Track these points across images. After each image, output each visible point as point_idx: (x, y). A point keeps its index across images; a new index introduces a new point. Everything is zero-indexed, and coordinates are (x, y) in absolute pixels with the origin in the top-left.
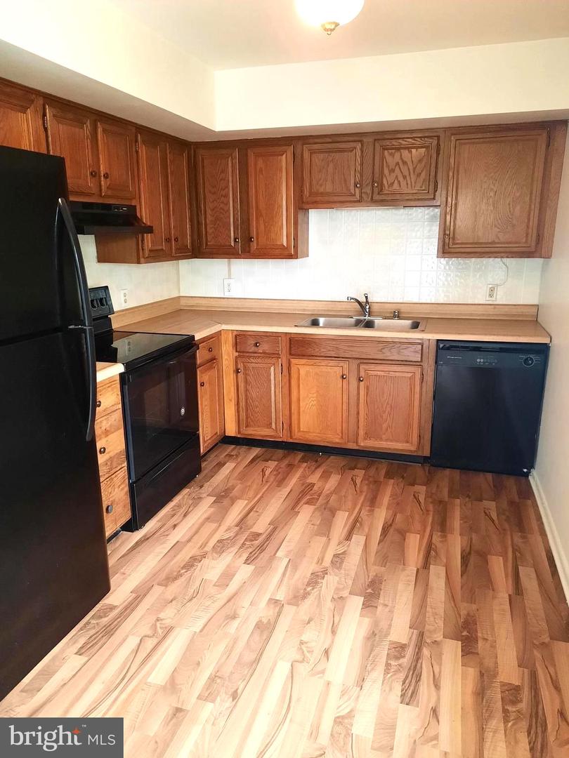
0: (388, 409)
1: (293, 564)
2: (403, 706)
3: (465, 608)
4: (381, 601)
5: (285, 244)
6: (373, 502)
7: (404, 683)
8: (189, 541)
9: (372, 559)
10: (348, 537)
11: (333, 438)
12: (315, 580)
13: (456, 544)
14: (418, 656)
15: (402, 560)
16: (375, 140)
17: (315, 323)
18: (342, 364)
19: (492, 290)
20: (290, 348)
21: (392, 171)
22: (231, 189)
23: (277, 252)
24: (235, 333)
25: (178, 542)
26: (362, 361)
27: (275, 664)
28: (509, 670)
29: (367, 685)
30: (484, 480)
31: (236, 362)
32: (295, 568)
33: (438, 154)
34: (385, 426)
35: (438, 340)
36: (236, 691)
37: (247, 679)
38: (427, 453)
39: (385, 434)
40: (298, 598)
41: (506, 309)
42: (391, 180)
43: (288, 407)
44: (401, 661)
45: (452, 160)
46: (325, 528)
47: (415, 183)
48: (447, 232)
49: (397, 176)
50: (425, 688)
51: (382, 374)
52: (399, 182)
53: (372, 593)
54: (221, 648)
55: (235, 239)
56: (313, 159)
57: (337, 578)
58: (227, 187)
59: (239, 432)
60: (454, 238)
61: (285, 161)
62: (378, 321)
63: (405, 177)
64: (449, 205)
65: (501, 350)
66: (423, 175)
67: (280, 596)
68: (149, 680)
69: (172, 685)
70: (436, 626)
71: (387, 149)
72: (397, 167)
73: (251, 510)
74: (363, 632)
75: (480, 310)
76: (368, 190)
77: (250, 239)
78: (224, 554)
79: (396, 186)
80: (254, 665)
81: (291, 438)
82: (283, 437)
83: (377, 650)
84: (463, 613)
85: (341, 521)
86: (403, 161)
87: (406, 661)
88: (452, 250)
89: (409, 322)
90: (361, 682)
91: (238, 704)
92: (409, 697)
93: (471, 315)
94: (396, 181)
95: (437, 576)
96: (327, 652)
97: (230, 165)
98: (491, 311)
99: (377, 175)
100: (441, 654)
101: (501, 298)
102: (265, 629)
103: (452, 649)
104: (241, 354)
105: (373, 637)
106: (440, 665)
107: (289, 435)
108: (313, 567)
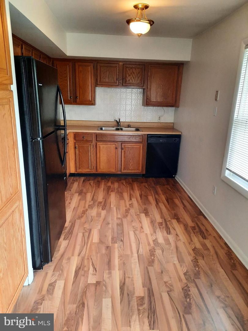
0: (132, 158)
1: (118, 208)
2: (168, 235)
3: (173, 212)
4: (150, 214)
5: (91, 100)
6: (132, 189)
7: (166, 230)
8: (78, 206)
9: (141, 204)
10: (131, 199)
11: (113, 171)
12: (127, 211)
13: (163, 198)
14: (166, 225)
15: (150, 203)
16: (123, 64)
17: (101, 129)
18: (116, 144)
19: (159, 117)
20: (96, 138)
21: (130, 75)
22: (68, 78)
23: (88, 102)
24: (74, 133)
25: (74, 207)
26: (123, 142)
27: (129, 232)
28: (190, 223)
29: (157, 232)
30: (163, 180)
31: (75, 144)
32: (119, 209)
33: (145, 71)
34: (131, 164)
35: (148, 134)
36: (122, 240)
37: (123, 236)
38: (144, 172)
39: (130, 167)
40: (125, 216)
41: (164, 124)
42: (129, 79)
43: (95, 160)
44: (163, 226)
45: (149, 73)
46: (122, 197)
47: (137, 80)
48: (148, 98)
49: (131, 78)
50: (172, 231)
51: (130, 146)
52: (132, 80)
53: (146, 212)
54: (110, 231)
55: (70, 97)
56: (101, 68)
57: (134, 210)
58: (67, 76)
59: (76, 171)
60: (150, 100)
61: (90, 68)
62: (124, 129)
63: (134, 78)
64: (148, 88)
65: (168, 137)
66: (140, 78)
67: (119, 216)
68: (94, 242)
69: (101, 242)
70: (168, 217)
71: (128, 68)
72: (131, 74)
73: (94, 195)
74: (149, 221)
75: (156, 125)
76: (121, 82)
77: (76, 97)
78: (94, 209)
79: (131, 81)
80: (123, 234)
81: (97, 171)
82: (94, 171)
83: (155, 225)
84: (173, 213)
85: (126, 195)
86: (133, 72)
87: (164, 225)
88: (150, 104)
89: (134, 129)
90: (155, 232)
91: (124, 242)
92: (169, 232)
93: (153, 126)
94: (131, 79)
95: (162, 206)
96: (142, 227)
97: (68, 68)
98: (159, 125)
99: (124, 77)
100: (172, 223)
101: (163, 120)
102: (120, 225)
103: (174, 222)
104: (77, 141)
105: (152, 222)
106: (173, 225)
107: (96, 171)
108: (124, 209)
